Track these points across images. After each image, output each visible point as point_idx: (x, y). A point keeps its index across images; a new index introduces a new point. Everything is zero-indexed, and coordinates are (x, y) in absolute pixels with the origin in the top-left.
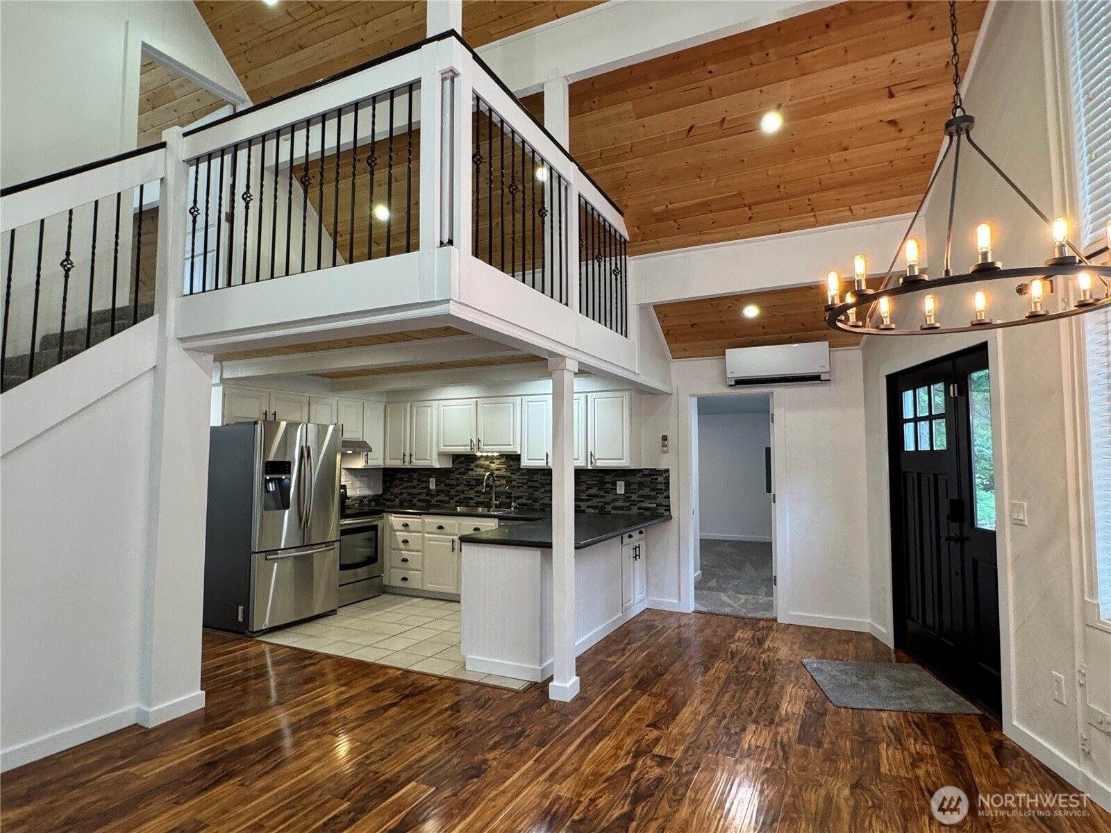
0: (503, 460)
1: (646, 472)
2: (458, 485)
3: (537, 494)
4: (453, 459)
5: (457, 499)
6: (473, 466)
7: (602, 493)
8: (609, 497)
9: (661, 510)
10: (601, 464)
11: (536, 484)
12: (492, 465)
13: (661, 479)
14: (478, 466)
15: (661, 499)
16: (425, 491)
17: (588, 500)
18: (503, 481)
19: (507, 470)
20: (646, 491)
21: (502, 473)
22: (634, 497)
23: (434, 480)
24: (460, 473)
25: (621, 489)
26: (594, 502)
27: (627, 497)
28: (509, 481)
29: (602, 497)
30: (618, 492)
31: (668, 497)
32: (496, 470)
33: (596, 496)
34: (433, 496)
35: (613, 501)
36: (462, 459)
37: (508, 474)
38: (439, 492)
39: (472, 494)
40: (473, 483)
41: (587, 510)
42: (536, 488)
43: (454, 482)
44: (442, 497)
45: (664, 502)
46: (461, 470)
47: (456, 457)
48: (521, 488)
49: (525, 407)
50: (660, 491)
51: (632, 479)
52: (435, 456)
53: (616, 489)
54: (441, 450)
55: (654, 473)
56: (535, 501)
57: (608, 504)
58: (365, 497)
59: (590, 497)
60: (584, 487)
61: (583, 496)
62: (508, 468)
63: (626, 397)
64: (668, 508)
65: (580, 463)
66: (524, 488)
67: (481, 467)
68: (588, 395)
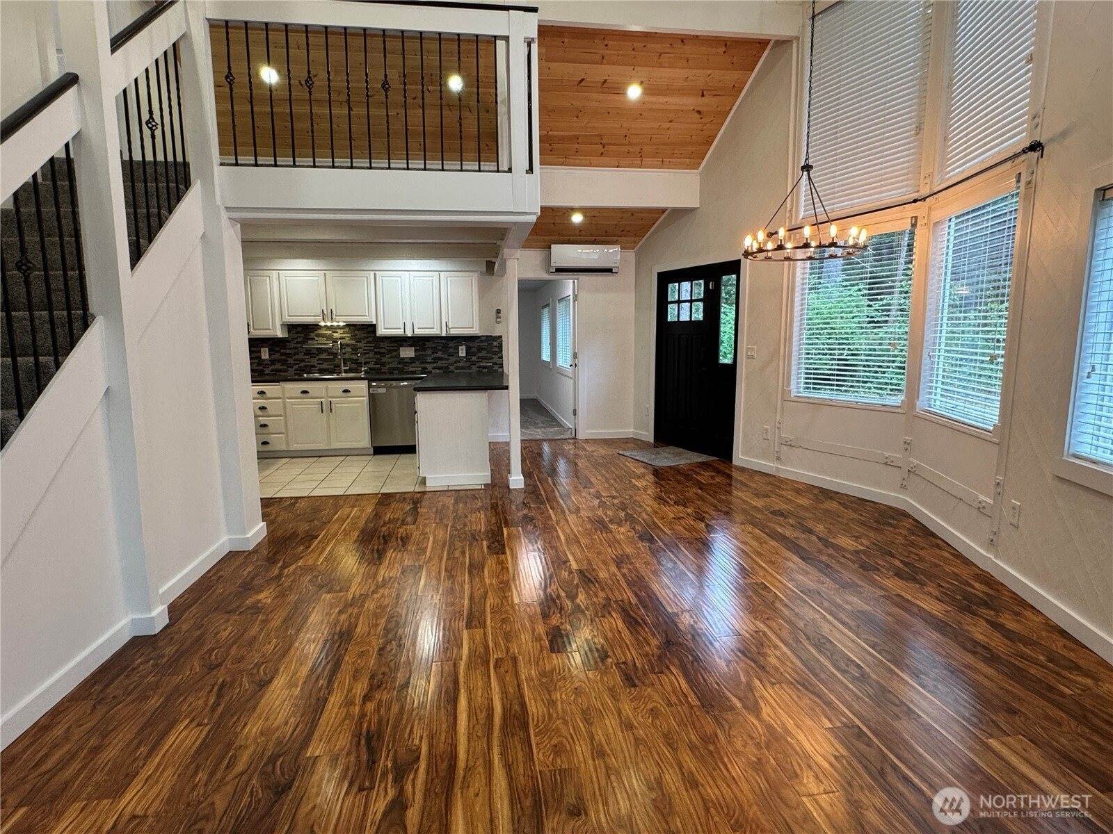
0: (347, 330)
1: (484, 338)
2: (296, 354)
3: (384, 360)
4: (289, 329)
5: (296, 367)
6: (312, 335)
7: (446, 356)
8: (452, 359)
9: (496, 367)
10: (454, 332)
11: (382, 351)
12: (335, 335)
13: (495, 344)
14: (318, 335)
15: (495, 359)
16: (256, 361)
17: (434, 363)
18: (348, 349)
19: (351, 339)
20: (484, 354)
21: (347, 341)
22: (474, 358)
24: (298, 343)
25: (462, 352)
26: (439, 364)
27: (467, 359)
28: (355, 349)
29: (448, 359)
30: (460, 355)
31: (501, 357)
32: (340, 339)
33: (441, 359)
34: (267, 366)
35: (455, 362)
36: (300, 329)
37: (353, 342)
38: (273, 362)
39: (314, 362)
40: (315, 351)
41: (433, 371)
42: (383, 354)
43: (292, 351)
44: (278, 366)
45: (499, 361)
46: (299, 340)
47: (291, 327)
48: (367, 355)
49: (379, 279)
50: (495, 353)
51: (471, 344)
52: (278, 326)
53: (458, 353)
54: (284, 320)
55: (490, 339)
56: (383, 364)
57: (452, 365)
59: (436, 360)
60: (429, 352)
61: (429, 360)
62: (354, 337)
63: (475, 277)
64: (501, 366)
65: (435, 331)
66: (371, 355)
67: (323, 336)
68: (441, 274)
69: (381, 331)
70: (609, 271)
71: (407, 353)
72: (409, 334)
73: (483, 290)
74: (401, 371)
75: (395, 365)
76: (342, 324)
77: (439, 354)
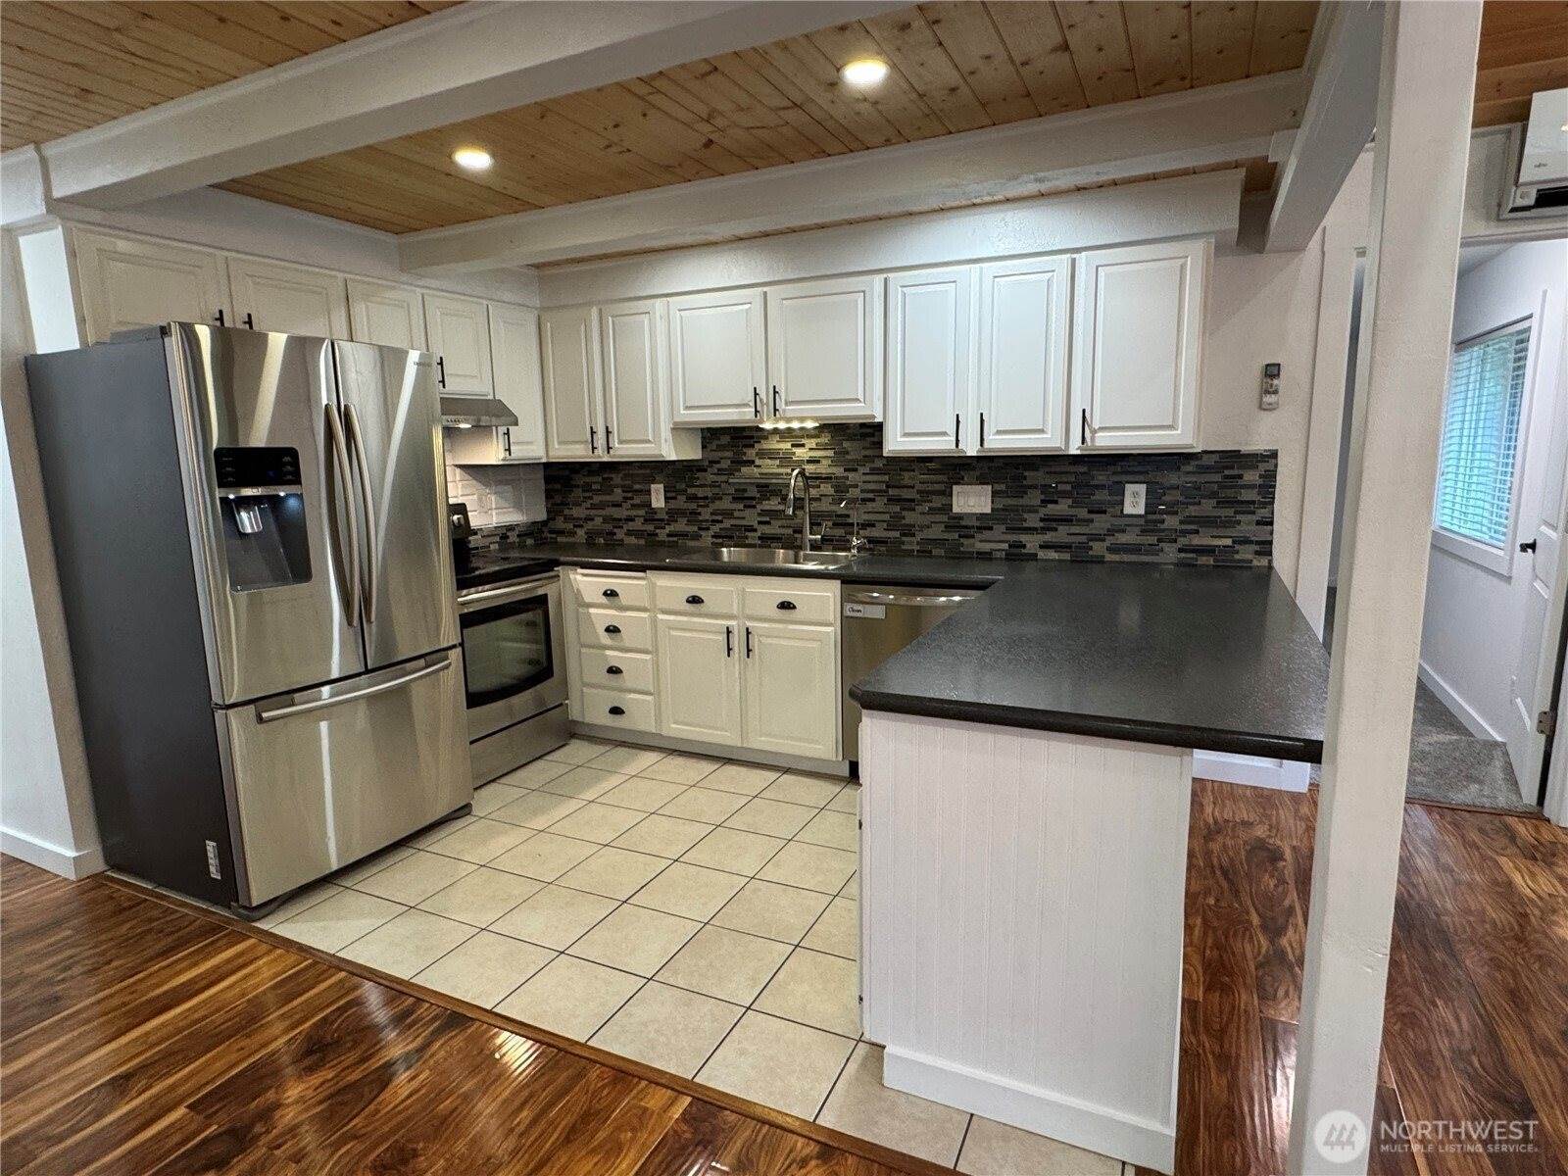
0: (825, 439)
1: (1206, 461)
2: (717, 498)
3: (910, 518)
4: (703, 438)
5: (716, 528)
6: (751, 453)
7: (1083, 513)
8: (1101, 523)
9: (1245, 553)
10: (1106, 441)
11: (906, 494)
12: (799, 451)
13: (1251, 477)
14: (762, 454)
15: (1246, 527)
16: (642, 512)
17: (1044, 530)
18: (827, 489)
19: (835, 462)
20: (1208, 507)
21: (823, 468)
22: (1172, 522)
23: (661, 487)
24: (720, 472)
25: (1135, 500)
26: (1062, 534)
27: (1149, 522)
28: (841, 489)
29: (1086, 523)
30: (1128, 509)
32: (809, 462)
33: (1067, 520)
34: (661, 523)
35: (1111, 532)
36: (725, 439)
37: (839, 471)
38: (673, 515)
39: (751, 518)
40: (753, 492)
41: (1041, 554)
42: (908, 504)
43: (708, 492)
44: (681, 525)
45: (1260, 533)
46: (726, 464)
47: (711, 435)
48: (870, 505)
50: (1248, 507)
51: (1173, 479)
52: (665, 432)
53: (1121, 503)
54: (677, 420)
55: (1233, 460)
56: (908, 530)
57: (1100, 538)
58: (510, 528)
59: (1051, 523)
60: (1034, 498)
61: (1033, 521)
62: (840, 456)
64: (1266, 548)
65: (1049, 440)
66: (880, 504)
67: (771, 455)
68: (1082, 258)
69: (895, 443)
71: (972, 500)
72: (971, 449)
73: (1218, 309)
74: (957, 556)
75: (936, 532)
76: (810, 425)
77: (1062, 507)
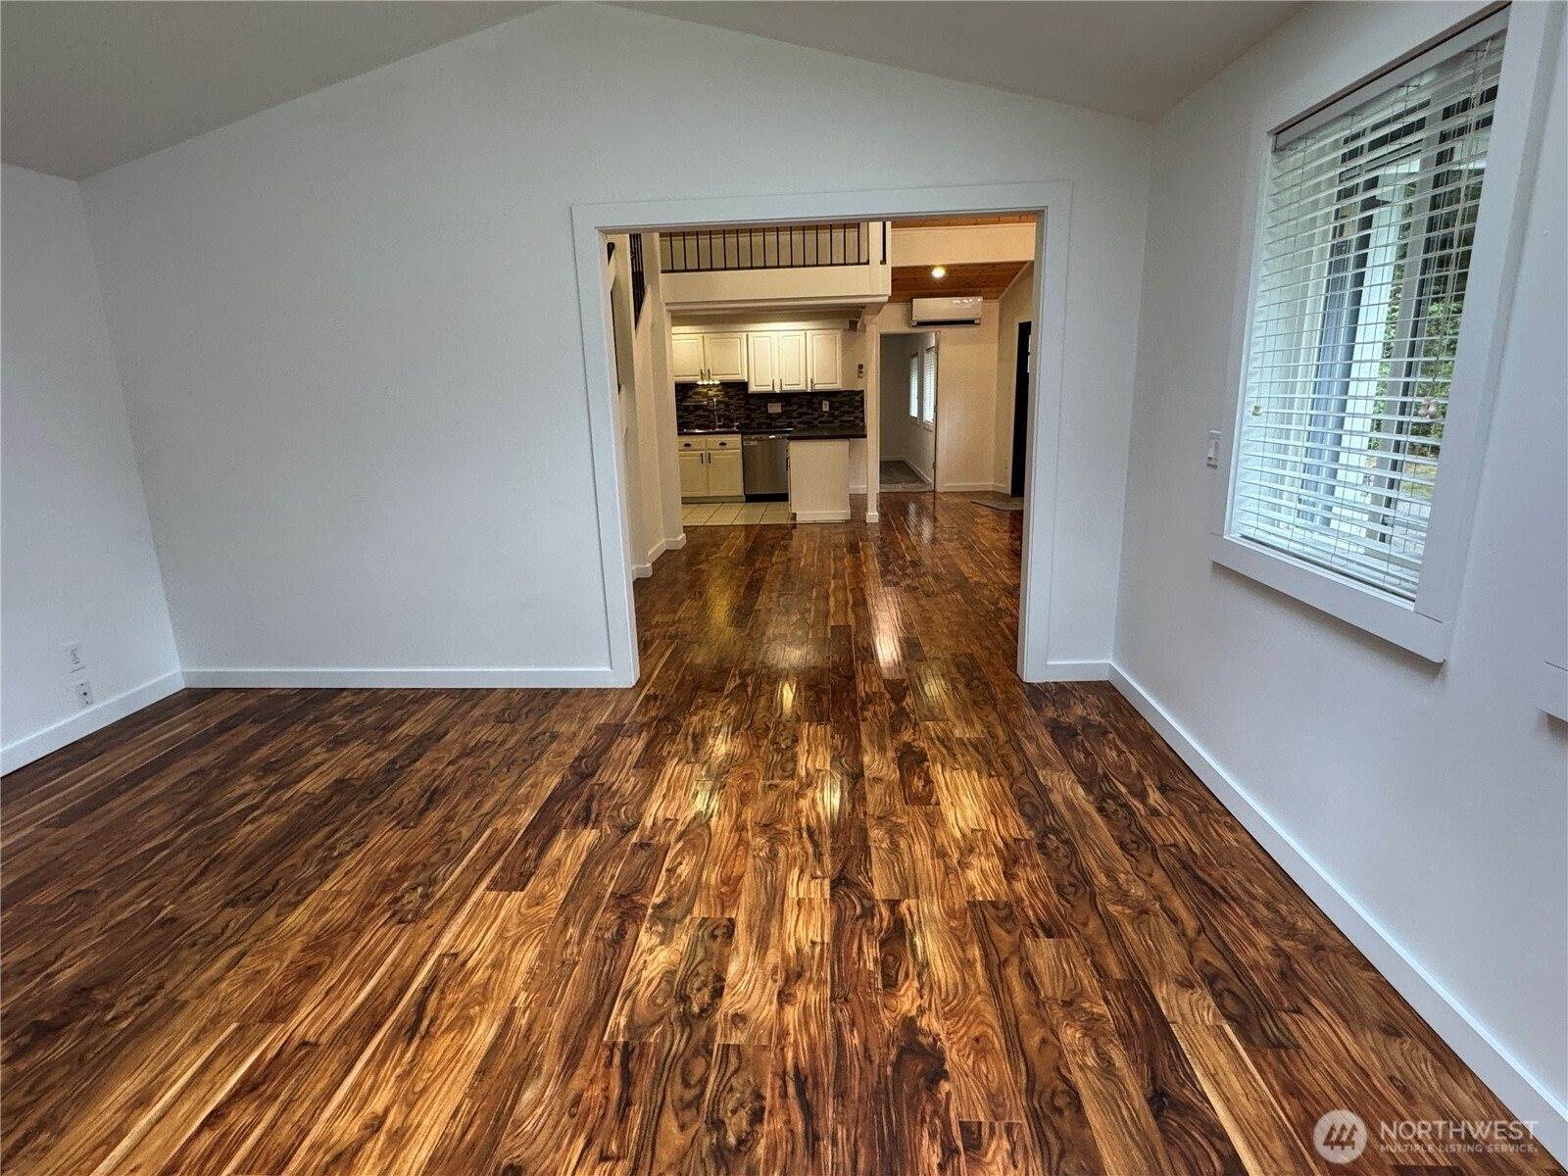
0: (721, 388)
1: (846, 394)
3: (753, 415)
6: (690, 393)
7: (810, 411)
8: (816, 414)
9: (858, 422)
10: (818, 387)
11: (753, 407)
12: (711, 392)
13: (857, 398)
14: (695, 394)
15: (857, 413)
17: (799, 418)
18: (722, 406)
19: (725, 396)
20: (846, 408)
21: (720, 398)
22: (836, 413)
25: (826, 406)
26: (805, 418)
27: (830, 414)
28: (727, 405)
29: (812, 414)
30: (824, 409)
31: (863, 412)
32: (715, 396)
33: (806, 414)
35: (819, 417)
37: (727, 399)
39: (691, 418)
40: (692, 408)
41: (798, 425)
42: (754, 411)
45: (860, 415)
49: (751, 340)
50: (857, 407)
51: (834, 399)
53: (822, 407)
55: (852, 393)
56: (753, 420)
57: (816, 419)
59: (801, 415)
60: (795, 407)
61: (795, 414)
62: (726, 394)
63: (838, 334)
64: (863, 420)
65: (801, 387)
66: (742, 410)
67: (699, 393)
68: (808, 332)
69: (753, 388)
70: (970, 322)
71: (775, 408)
72: (777, 390)
73: (847, 347)
74: (769, 426)
75: (763, 420)
76: (717, 382)
77: (804, 409)
